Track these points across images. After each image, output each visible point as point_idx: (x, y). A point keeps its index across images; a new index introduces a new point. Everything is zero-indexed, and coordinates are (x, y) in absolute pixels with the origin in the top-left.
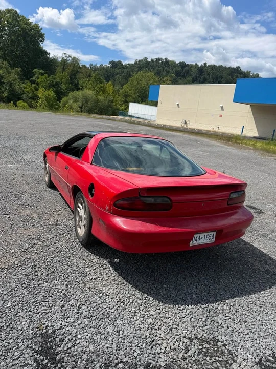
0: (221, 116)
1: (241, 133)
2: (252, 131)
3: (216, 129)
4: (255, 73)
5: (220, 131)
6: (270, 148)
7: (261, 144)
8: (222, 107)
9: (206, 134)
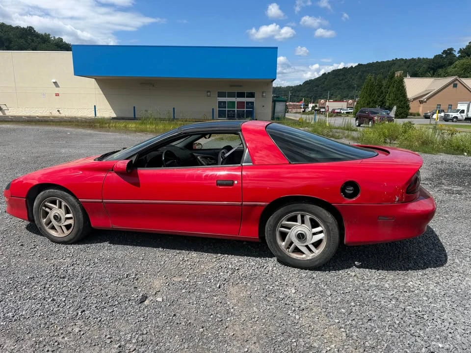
0: (57, 95)
1: (94, 115)
2: (107, 111)
3: (56, 114)
4: (57, 37)
5: (61, 115)
6: (147, 128)
7: (134, 125)
8: (55, 83)
9: (42, 121)
